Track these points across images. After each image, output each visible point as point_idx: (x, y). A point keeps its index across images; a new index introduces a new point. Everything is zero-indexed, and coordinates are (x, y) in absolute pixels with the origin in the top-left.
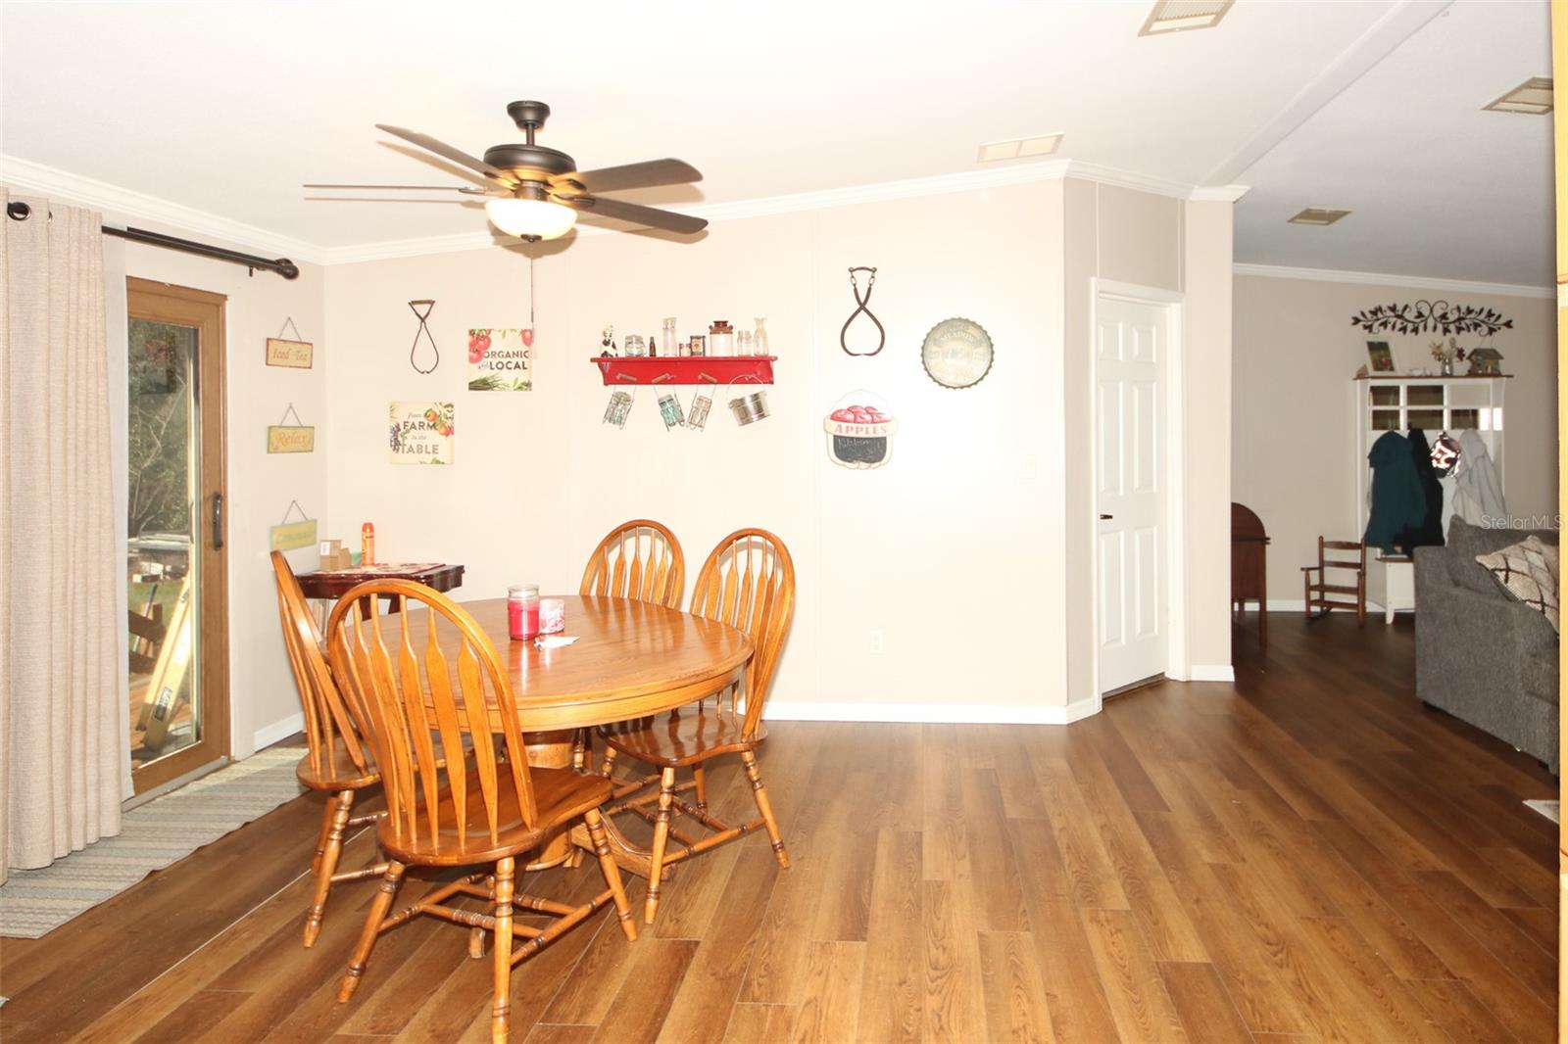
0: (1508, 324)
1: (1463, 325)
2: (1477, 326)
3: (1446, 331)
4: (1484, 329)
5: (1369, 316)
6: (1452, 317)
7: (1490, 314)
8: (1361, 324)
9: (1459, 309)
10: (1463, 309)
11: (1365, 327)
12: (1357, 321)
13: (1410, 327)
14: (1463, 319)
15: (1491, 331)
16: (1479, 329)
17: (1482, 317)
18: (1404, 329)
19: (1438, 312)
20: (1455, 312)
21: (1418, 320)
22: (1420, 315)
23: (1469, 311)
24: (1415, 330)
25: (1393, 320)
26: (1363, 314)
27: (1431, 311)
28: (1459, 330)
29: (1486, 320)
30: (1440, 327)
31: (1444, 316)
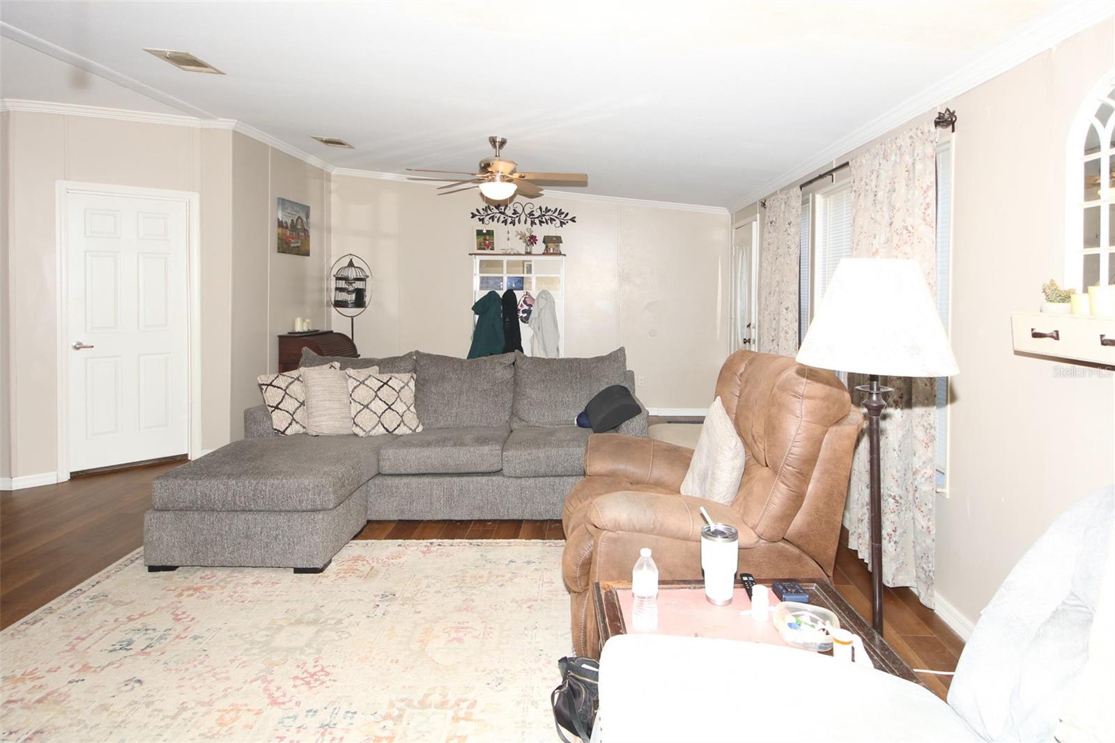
0: (573, 220)
1: (544, 220)
2: (552, 220)
3: (533, 223)
4: (558, 222)
5: (482, 212)
6: (537, 214)
7: (561, 213)
8: (477, 217)
9: (540, 208)
10: (544, 209)
11: (480, 220)
12: (474, 216)
13: (509, 220)
14: (544, 215)
15: (562, 224)
16: (554, 222)
17: (556, 214)
18: (505, 222)
19: (527, 211)
20: (539, 210)
21: (515, 216)
22: (515, 212)
23: (547, 210)
24: (513, 223)
25: (498, 215)
26: (477, 210)
27: (523, 210)
28: (541, 222)
29: (559, 216)
30: (529, 221)
31: (531, 214)
